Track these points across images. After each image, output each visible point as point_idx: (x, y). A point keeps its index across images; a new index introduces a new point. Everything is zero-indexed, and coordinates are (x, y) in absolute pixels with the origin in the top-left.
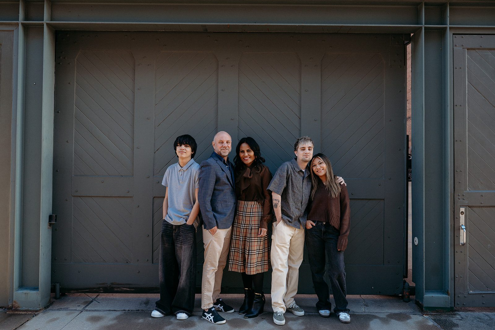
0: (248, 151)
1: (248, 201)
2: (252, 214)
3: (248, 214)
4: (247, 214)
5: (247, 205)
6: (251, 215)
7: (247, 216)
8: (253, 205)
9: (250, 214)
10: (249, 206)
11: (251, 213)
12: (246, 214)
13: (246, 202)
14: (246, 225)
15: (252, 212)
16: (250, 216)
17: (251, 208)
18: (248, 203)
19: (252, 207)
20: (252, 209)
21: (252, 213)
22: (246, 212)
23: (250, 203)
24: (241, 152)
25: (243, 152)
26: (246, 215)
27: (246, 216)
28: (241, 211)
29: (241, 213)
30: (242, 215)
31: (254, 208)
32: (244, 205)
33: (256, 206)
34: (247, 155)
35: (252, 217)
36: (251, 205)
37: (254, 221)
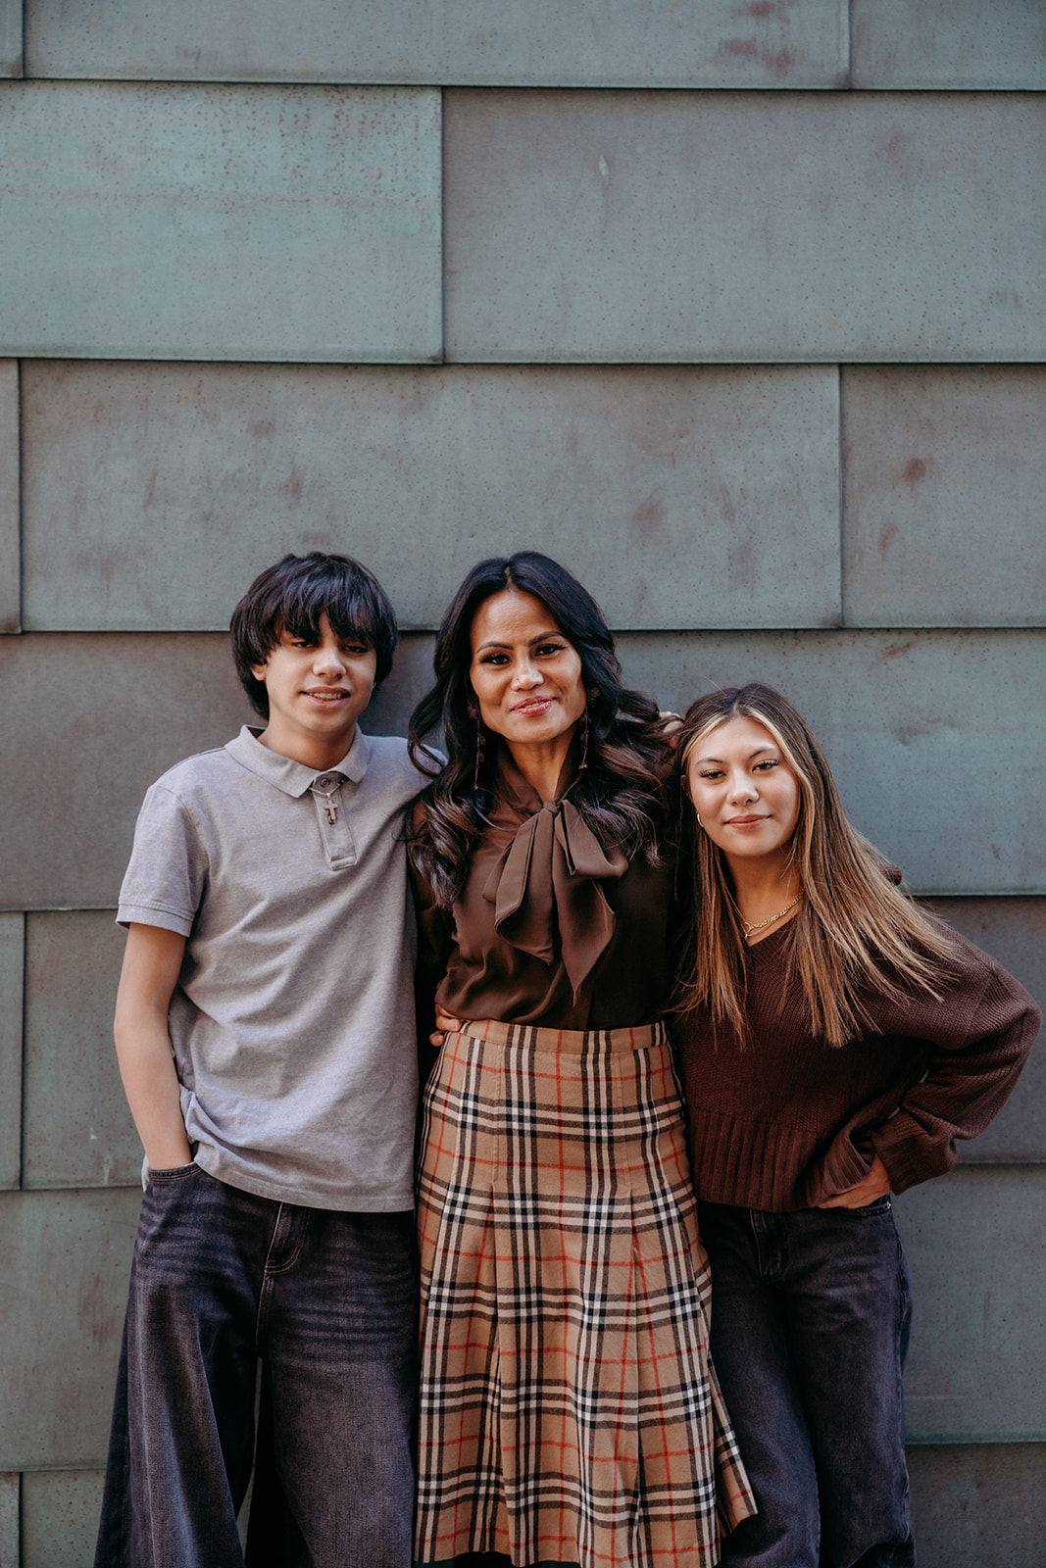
0: (541, 650)
1: (608, 1029)
3: (626, 1124)
4: (620, 1125)
5: (602, 1057)
6: (649, 1128)
7: (621, 1139)
8: (646, 1050)
9: (643, 1122)
11: (647, 1114)
12: (610, 1126)
13: (592, 1034)
15: (644, 1101)
17: (638, 1076)
18: (607, 1039)
19: (643, 1070)
20: (643, 1080)
21: (650, 1106)
22: (610, 1112)
26: (617, 1132)
27: (611, 1140)
28: (568, 1108)
29: (566, 1117)
30: (576, 1138)
31: (652, 1069)
32: (584, 1056)
33: (662, 1057)
34: (539, 679)
35: (656, 1136)
36: (632, 1052)
37: (670, 1157)
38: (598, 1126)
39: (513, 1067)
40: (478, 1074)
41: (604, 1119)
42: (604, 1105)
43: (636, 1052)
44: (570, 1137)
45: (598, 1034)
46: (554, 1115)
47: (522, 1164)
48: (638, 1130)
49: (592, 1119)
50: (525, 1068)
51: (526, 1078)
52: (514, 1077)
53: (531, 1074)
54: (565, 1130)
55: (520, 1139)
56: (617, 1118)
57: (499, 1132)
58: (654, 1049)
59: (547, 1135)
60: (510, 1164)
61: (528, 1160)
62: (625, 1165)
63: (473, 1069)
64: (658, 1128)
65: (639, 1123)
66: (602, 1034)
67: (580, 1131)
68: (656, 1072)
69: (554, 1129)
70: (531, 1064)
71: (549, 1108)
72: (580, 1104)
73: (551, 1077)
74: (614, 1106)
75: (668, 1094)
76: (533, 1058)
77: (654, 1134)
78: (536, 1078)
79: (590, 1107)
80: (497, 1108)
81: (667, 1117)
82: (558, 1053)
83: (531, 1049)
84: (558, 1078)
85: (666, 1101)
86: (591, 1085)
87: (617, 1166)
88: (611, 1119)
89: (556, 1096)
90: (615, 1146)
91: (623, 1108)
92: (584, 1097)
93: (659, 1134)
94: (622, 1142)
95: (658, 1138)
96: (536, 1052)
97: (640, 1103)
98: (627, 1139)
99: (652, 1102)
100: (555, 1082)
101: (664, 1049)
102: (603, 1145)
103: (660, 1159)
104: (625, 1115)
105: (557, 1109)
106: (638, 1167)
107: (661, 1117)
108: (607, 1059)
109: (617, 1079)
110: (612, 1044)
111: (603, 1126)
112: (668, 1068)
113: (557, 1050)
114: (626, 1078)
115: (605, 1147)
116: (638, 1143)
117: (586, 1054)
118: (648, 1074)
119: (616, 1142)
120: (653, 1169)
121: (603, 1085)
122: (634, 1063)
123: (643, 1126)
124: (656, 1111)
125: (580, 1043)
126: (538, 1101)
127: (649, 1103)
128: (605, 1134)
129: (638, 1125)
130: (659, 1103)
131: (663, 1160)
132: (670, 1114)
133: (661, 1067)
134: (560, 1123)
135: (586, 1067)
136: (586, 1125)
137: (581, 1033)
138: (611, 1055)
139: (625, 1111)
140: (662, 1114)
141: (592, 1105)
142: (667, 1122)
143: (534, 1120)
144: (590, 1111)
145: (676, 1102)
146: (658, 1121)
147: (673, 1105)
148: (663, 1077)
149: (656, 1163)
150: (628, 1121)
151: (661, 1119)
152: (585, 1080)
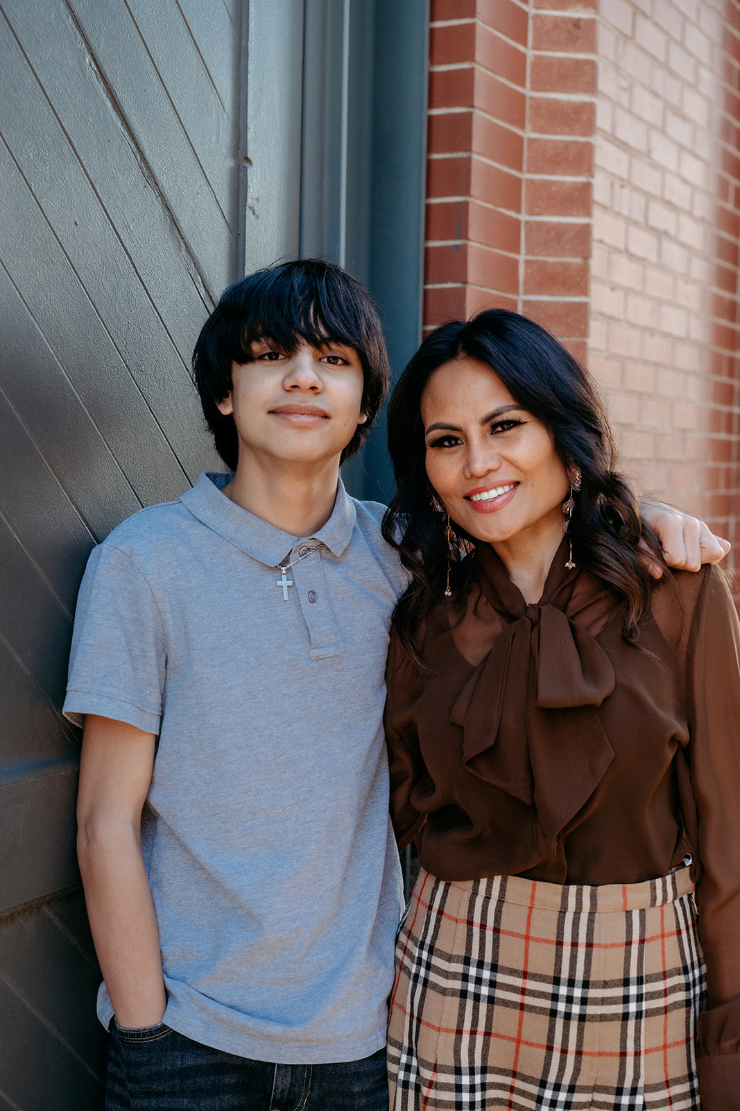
2: (640, 998)
3: (604, 1001)
5: (584, 917)
10: (610, 930)
11: (633, 990)
12: (584, 1001)
14: (585, 1089)
15: (633, 974)
17: (629, 943)
19: (636, 936)
20: (635, 949)
21: (640, 981)
23: (610, 894)
24: (439, 444)
25: (453, 439)
27: (582, 1018)
28: (536, 975)
29: (531, 985)
30: (541, 1010)
31: (647, 936)
32: (562, 915)
33: (662, 920)
34: (492, 464)
35: (641, 1018)
36: (624, 914)
37: (657, 1049)
38: (570, 1000)
39: (477, 919)
40: (438, 921)
42: (580, 976)
43: (629, 914)
44: (533, 1009)
45: (582, 890)
46: (518, 982)
47: (473, 1033)
48: (618, 1009)
49: (563, 991)
50: (490, 922)
51: (489, 934)
52: (476, 930)
53: (497, 930)
54: (529, 1000)
55: (474, 1004)
56: (593, 993)
57: (453, 993)
58: (653, 908)
59: (506, 1003)
60: (459, 1032)
61: (481, 1028)
62: (595, 1049)
63: (434, 916)
64: (644, 1009)
65: (621, 1001)
66: (587, 889)
67: (546, 1004)
68: (653, 939)
69: (516, 998)
70: (497, 919)
71: (512, 972)
72: (551, 973)
73: (519, 936)
74: (592, 978)
75: (668, 968)
76: (501, 912)
77: (639, 1015)
78: (501, 935)
79: (562, 976)
80: (453, 965)
81: (662, 997)
82: (531, 908)
83: (499, 900)
84: (527, 938)
85: (665, 975)
86: (567, 951)
87: (585, 1049)
88: (586, 993)
89: (523, 959)
90: (587, 1025)
91: (604, 981)
92: (556, 965)
93: (646, 1017)
94: (596, 1021)
95: (643, 1020)
96: (505, 904)
97: (627, 977)
98: (603, 1018)
99: (642, 977)
100: (523, 942)
101: (668, 909)
102: (572, 1022)
103: (643, 1049)
104: (605, 990)
105: (522, 974)
106: (611, 1054)
107: (652, 996)
108: (591, 921)
109: (600, 946)
110: (599, 902)
111: (575, 1000)
112: (671, 934)
113: (529, 905)
114: (613, 946)
115: (574, 1024)
116: (618, 1024)
117: (565, 912)
118: (642, 941)
119: (588, 1021)
120: (630, 1060)
121: (582, 951)
122: (624, 928)
123: (626, 1005)
124: (646, 988)
125: (559, 900)
126: (500, 963)
127: (638, 978)
128: (576, 1009)
129: (619, 1003)
130: (652, 979)
131: (647, 1051)
132: (665, 993)
133: (660, 933)
134: (523, 991)
135: (563, 928)
136: (555, 997)
137: (560, 887)
138: (597, 916)
139: (606, 985)
140: (653, 992)
141: (565, 975)
142: (660, 1003)
143: (493, 984)
144: (562, 981)
145: (678, 977)
146: (646, 1000)
147: (671, 982)
148: (663, 945)
149: (637, 1054)
150: (608, 998)
151: (652, 998)
152: (560, 943)
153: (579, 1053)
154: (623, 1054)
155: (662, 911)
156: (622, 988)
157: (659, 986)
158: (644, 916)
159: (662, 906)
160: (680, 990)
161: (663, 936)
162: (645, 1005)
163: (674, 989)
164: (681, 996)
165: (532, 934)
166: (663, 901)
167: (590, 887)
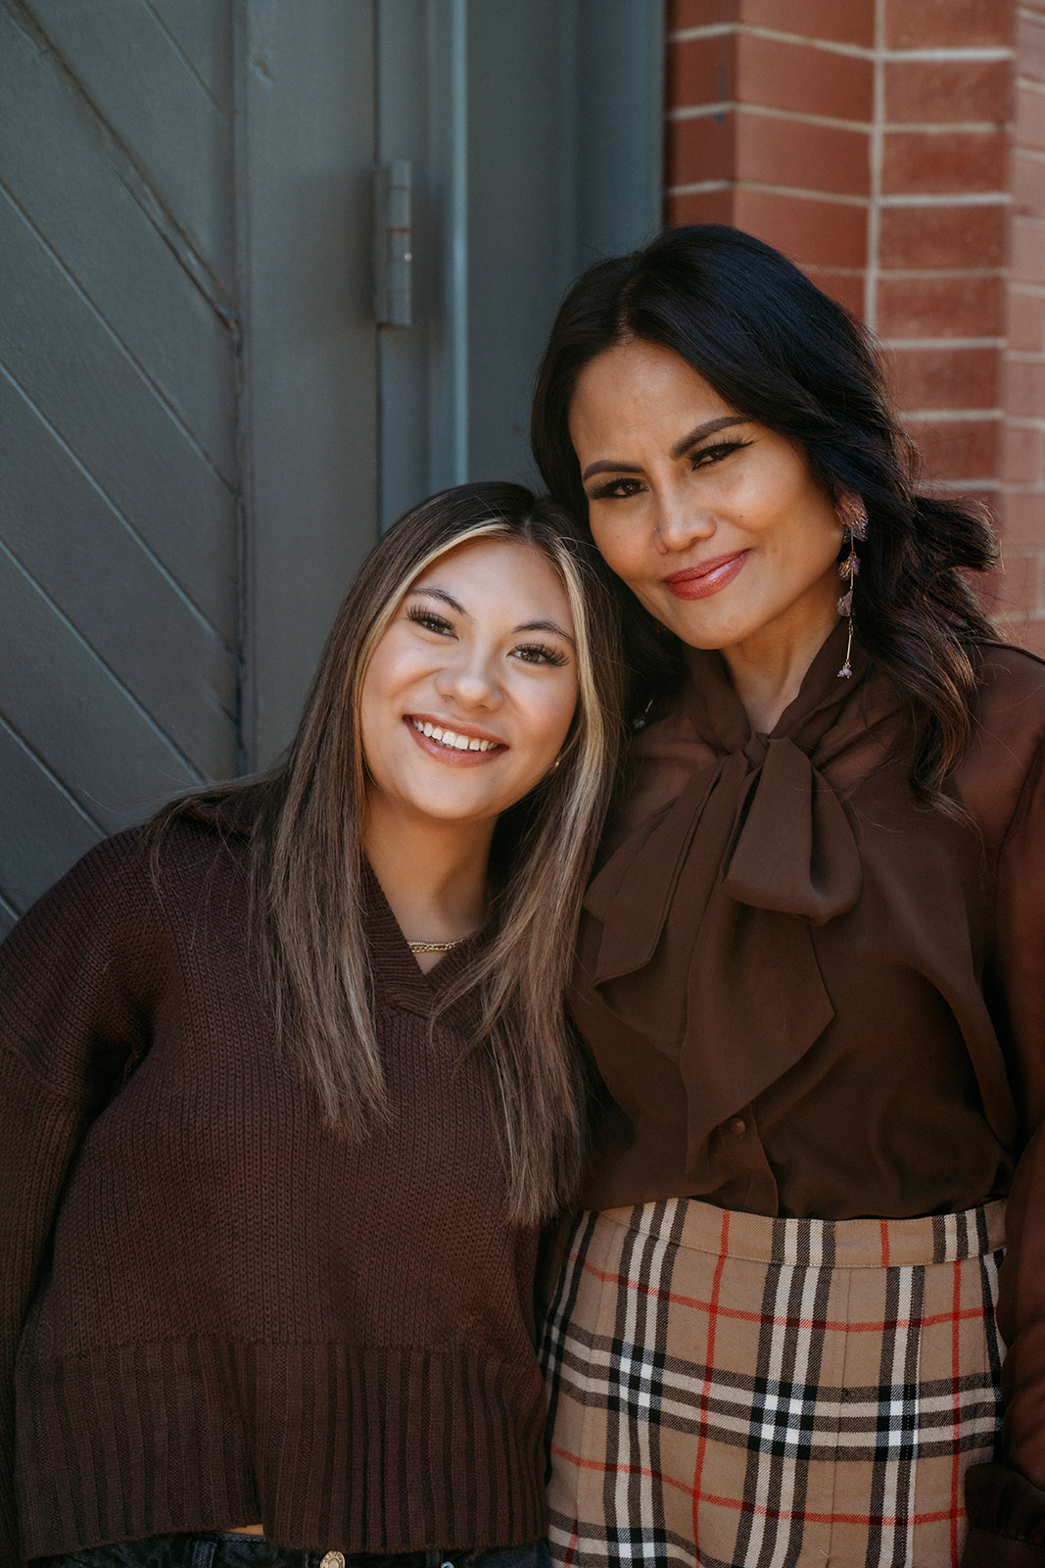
2: (908, 1423)
3: (842, 1425)
4: (828, 1425)
5: (812, 1276)
6: (895, 1438)
7: (824, 1453)
8: (919, 1273)
9: (883, 1424)
11: (896, 1408)
12: (807, 1423)
13: (792, 1225)
15: (898, 1379)
16: (881, 1454)
17: (890, 1325)
18: (831, 1237)
19: (904, 1312)
20: (901, 1336)
21: (909, 1393)
22: (811, 1393)
23: (859, 1237)
24: (608, 492)
25: (629, 483)
26: (820, 1439)
27: (804, 1452)
28: (725, 1374)
29: (719, 1392)
30: (734, 1438)
31: (926, 1314)
32: (774, 1269)
33: (957, 1289)
34: (698, 528)
35: (910, 1459)
36: (884, 1273)
37: (936, 1517)
39: (634, 1275)
40: (576, 1277)
41: (796, 1407)
42: (800, 1377)
43: (893, 1274)
44: (720, 1434)
45: (807, 1227)
46: (696, 1386)
47: (635, 1470)
48: (869, 1440)
49: (771, 1402)
50: (654, 1282)
51: (652, 1301)
52: (632, 1294)
53: (664, 1295)
54: (715, 1419)
55: (631, 1423)
56: (823, 1409)
57: (596, 1400)
58: (938, 1268)
59: (679, 1424)
60: (610, 1468)
61: (646, 1462)
62: (826, 1509)
64: (915, 1442)
65: (874, 1425)
66: (817, 1227)
67: (742, 1426)
68: (935, 1319)
69: (692, 1413)
70: (666, 1275)
71: (688, 1368)
72: (751, 1371)
73: (699, 1305)
74: (822, 1383)
75: (963, 1372)
76: (672, 1263)
77: (906, 1452)
78: (671, 1303)
79: (770, 1377)
80: (596, 1352)
81: (949, 1424)
82: (722, 1257)
83: (670, 1243)
84: (713, 1309)
85: (955, 1386)
86: (779, 1333)
87: (809, 1508)
88: (812, 1409)
89: (705, 1347)
90: (813, 1464)
91: (844, 1390)
92: (760, 1356)
93: (919, 1457)
94: (828, 1459)
95: (913, 1463)
96: (679, 1251)
97: (885, 1384)
98: (840, 1454)
99: (913, 1386)
100: (705, 1316)
101: (970, 1270)
102: (786, 1459)
103: (911, 1514)
104: (845, 1404)
105: (703, 1373)
106: (854, 1519)
107: (931, 1420)
108: (824, 1282)
109: (836, 1326)
110: (838, 1250)
111: (791, 1420)
112: (973, 1314)
113: (719, 1253)
114: (860, 1327)
115: (789, 1464)
116: (867, 1467)
117: (780, 1266)
118: (915, 1323)
119: (815, 1458)
120: (888, 1532)
121: (805, 1335)
122: (883, 1298)
123: (882, 1434)
124: (920, 1406)
125: (768, 1242)
126: (669, 1352)
127: (906, 1386)
128: (793, 1437)
129: (870, 1430)
130: (931, 1390)
131: (919, 1520)
132: (956, 1417)
133: (951, 1311)
134: (704, 1403)
135: (775, 1293)
136: (757, 1415)
137: (769, 1221)
138: (835, 1274)
139: (846, 1395)
140: (933, 1414)
141: (775, 1375)
142: (946, 1434)
143: (657, 1389)
144: (770, 1386)
145: (982, 1390)
146: (920, 1427)
147: (965, 1399)
148: (956, 1331)
149: (901, 1522)
150: (849, 1419)
151: (931, 1424)
152: (767, 1320)
153: (798, 1516)
154: (876, 1521)
155: (957, 1272)
156: (877, 1403)
157: (944, 1403)
158: (922, 1279)
159: (957, 1263)
160: (985, 1415)
161: (956, 1316)
162: (917, 1437)
163: (974, 1411)
164: (985, 1424)
165: (723, 1302)
166: (958, 1255)
167: (822, 1221)
